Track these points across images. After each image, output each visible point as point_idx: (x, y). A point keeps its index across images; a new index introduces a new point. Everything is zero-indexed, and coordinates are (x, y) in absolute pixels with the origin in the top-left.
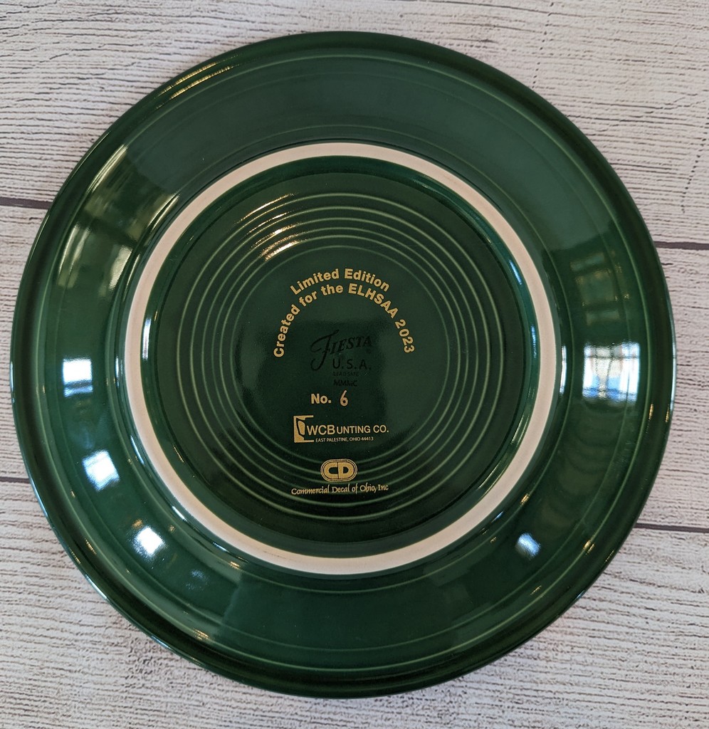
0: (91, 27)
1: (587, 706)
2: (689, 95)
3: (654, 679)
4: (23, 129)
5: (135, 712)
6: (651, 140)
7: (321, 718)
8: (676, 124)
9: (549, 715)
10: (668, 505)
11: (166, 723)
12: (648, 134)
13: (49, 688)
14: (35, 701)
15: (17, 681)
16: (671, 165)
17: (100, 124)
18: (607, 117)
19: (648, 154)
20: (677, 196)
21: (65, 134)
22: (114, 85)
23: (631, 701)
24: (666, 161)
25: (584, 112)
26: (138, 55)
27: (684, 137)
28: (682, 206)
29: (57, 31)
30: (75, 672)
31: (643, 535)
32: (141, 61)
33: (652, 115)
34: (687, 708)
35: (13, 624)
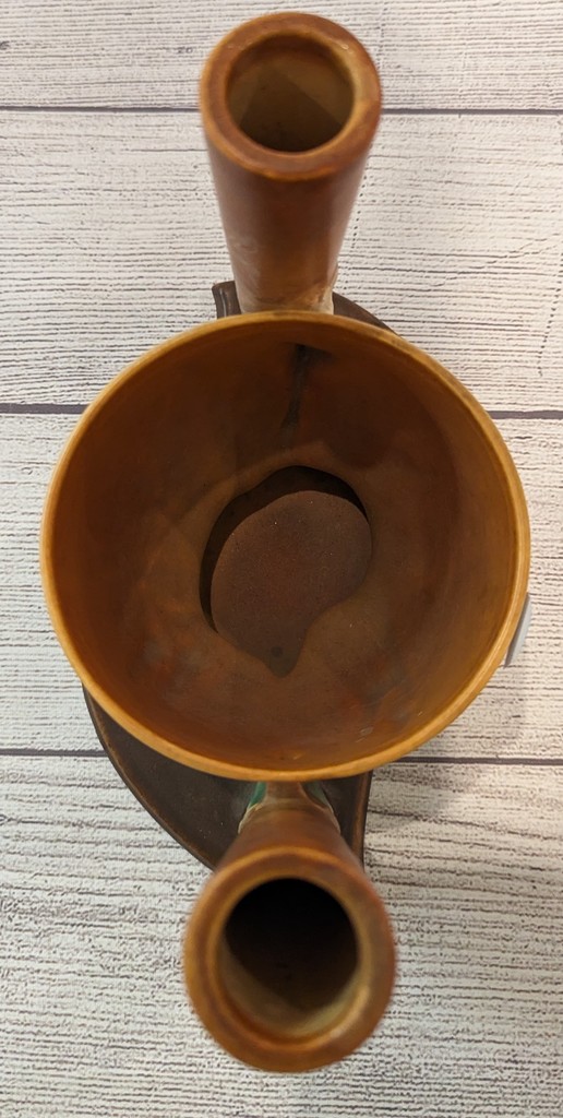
1: (466, 1004)
2: (536, 240)
6: (496, 293)
7: (123, 1040)
9: (417, 1019)
10: (549, 733)
12: (492, 286)
16: (523, 321)
18: (443, 270)
19: (494, 309)
20: (532, 356)
23: (522, 994)
24: (516, 317)
27: (534, 287)
28: (539, 368)
31: (521, 773)
33: (495, 264)
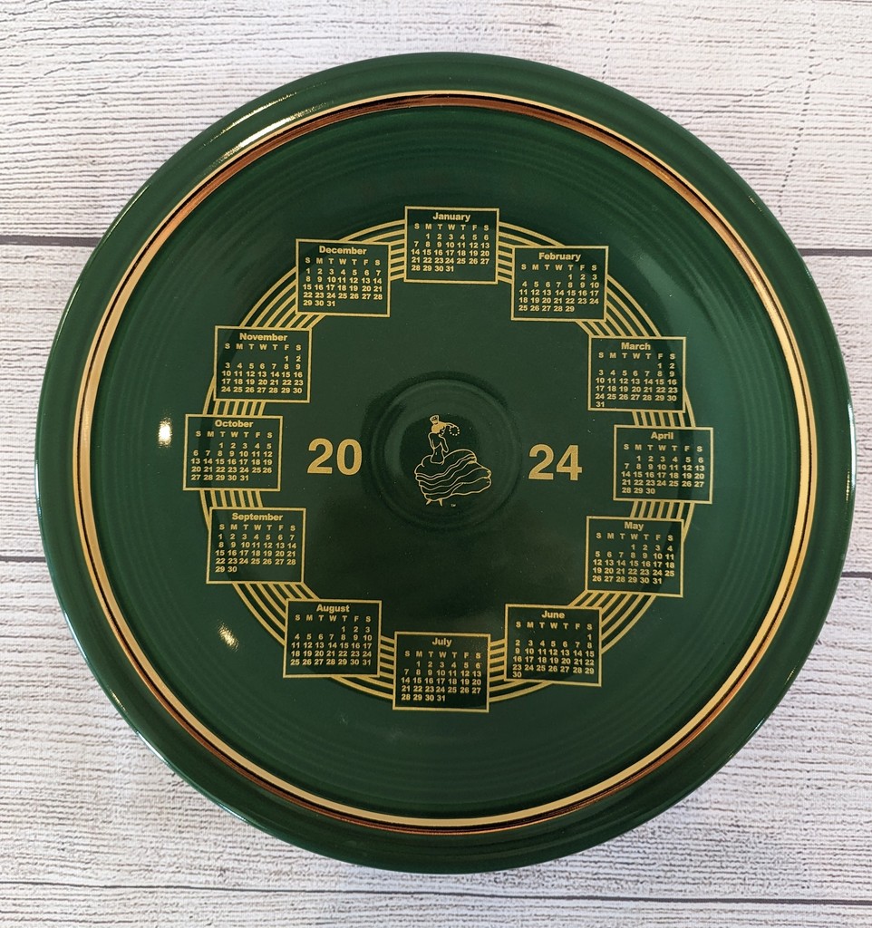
0: (89, 34)
2: (782, 78)
3: (770, 744)
4: (17, 157)
5: (185, 813)
6: (740, 132)
8: (768, 112)
11: (220, 823)
12: (737, 126)
13: (85, 792)
14: (70, 808)
15: (47, 787)
16: (765, 160)
17: (102, 143)
18: (689, 108)
19: (738, 149)
20: (773, 195)
21: (63, 158)
22: (118, 99)
23: (744, 769)
24: (759, 156)
25: (663, 104)
26: (145, 63)
27: (777, 127)
28: (779, 207)
29: (50, 42)
30: (115, 772)
32: (149, 70)
33: (740, 103)
34: (808, 775)
35: (40, 723)
